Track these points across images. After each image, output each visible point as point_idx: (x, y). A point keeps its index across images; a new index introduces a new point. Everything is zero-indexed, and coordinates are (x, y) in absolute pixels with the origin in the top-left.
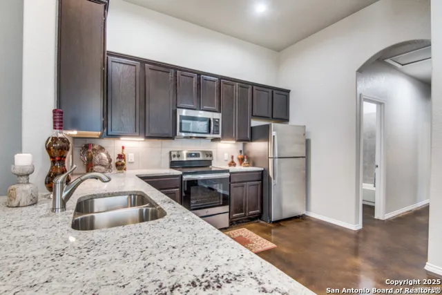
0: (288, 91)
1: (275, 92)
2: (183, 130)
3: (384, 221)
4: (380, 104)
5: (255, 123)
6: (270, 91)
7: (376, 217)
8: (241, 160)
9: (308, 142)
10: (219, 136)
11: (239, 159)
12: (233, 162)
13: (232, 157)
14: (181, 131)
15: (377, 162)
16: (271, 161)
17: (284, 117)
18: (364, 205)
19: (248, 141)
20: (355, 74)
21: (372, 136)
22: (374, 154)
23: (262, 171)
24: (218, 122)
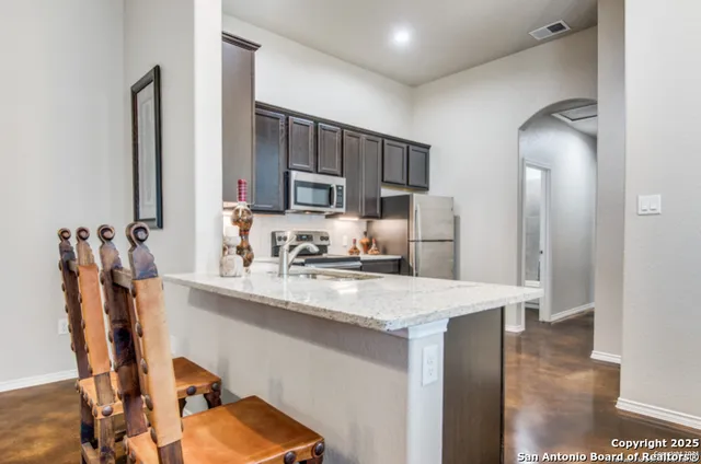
0: (428, 147)
1: (411, 147)
2: (299, 201)
3: (549, 323)
4: (546, 170)
5: (386, 192)
6: (405, 145)
7: (541, 319)
8: (367, 246)
9: (456, 220)
10: (343, 210)
11: (362, 244)
12: (355, 248)
13: (355, 241)
14: (296, 203)
15: (542, 248)
16: (412, 245)
17: (423, 184)
18: (527, 309)
19: (376, 217)
20: (516, 131)
21: (536, 213)
22: (538, 239)
23: (399, 260)
24: (342, 191)
